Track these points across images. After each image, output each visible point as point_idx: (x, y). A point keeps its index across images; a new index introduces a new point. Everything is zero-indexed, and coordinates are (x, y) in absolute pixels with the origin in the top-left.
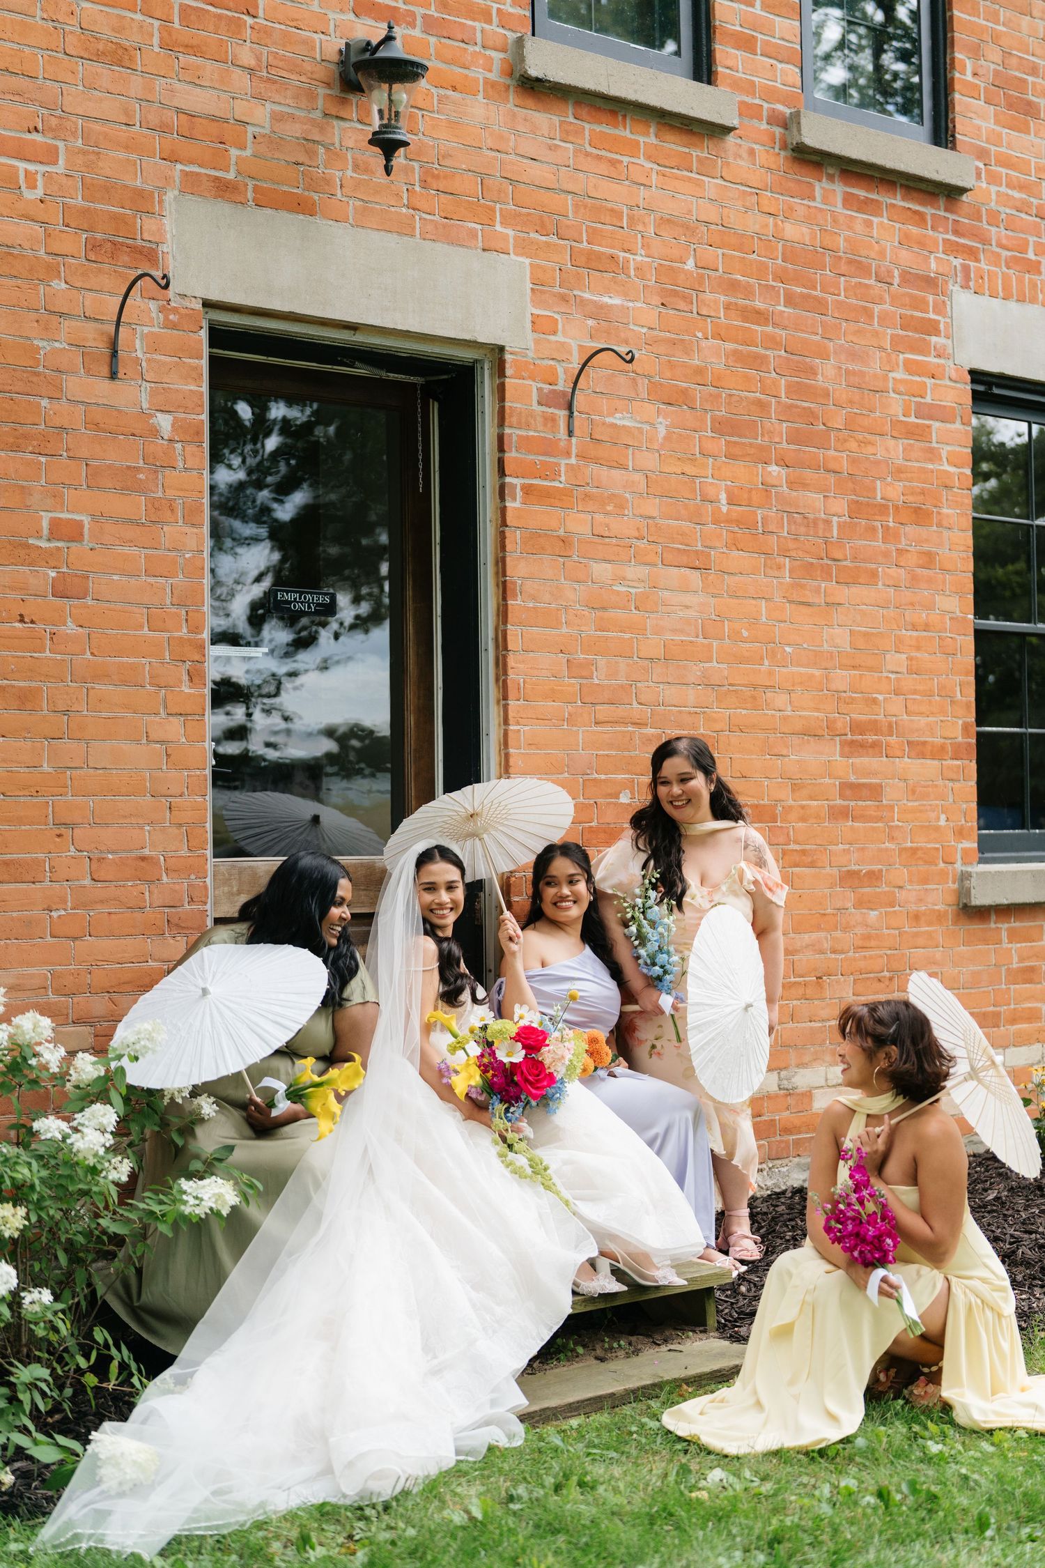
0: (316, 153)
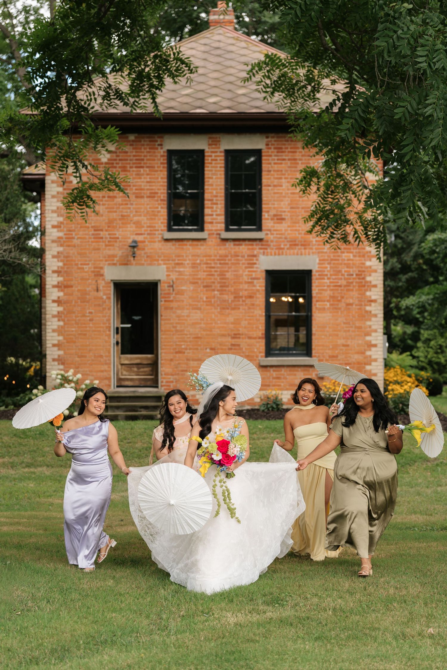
0: (129, 258)
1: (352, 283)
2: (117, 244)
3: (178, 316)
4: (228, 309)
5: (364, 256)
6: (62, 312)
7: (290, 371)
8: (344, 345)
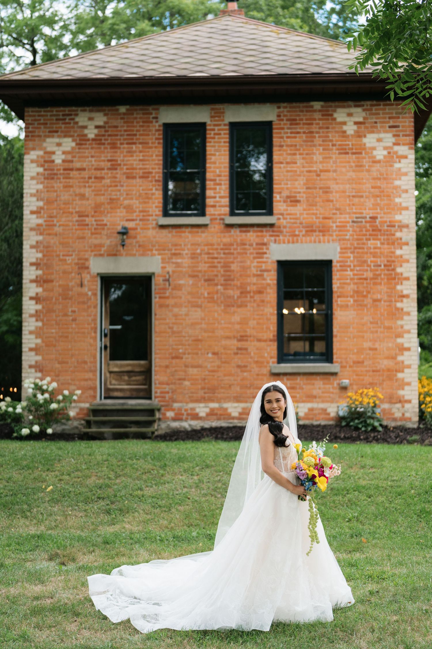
1: (380, 275)
2: (105, 232)
3: (176, 316)
4: (233, 306)
5: (393, 244)
6: (40, 311)
7: (307, 379)
8: (371, 349)
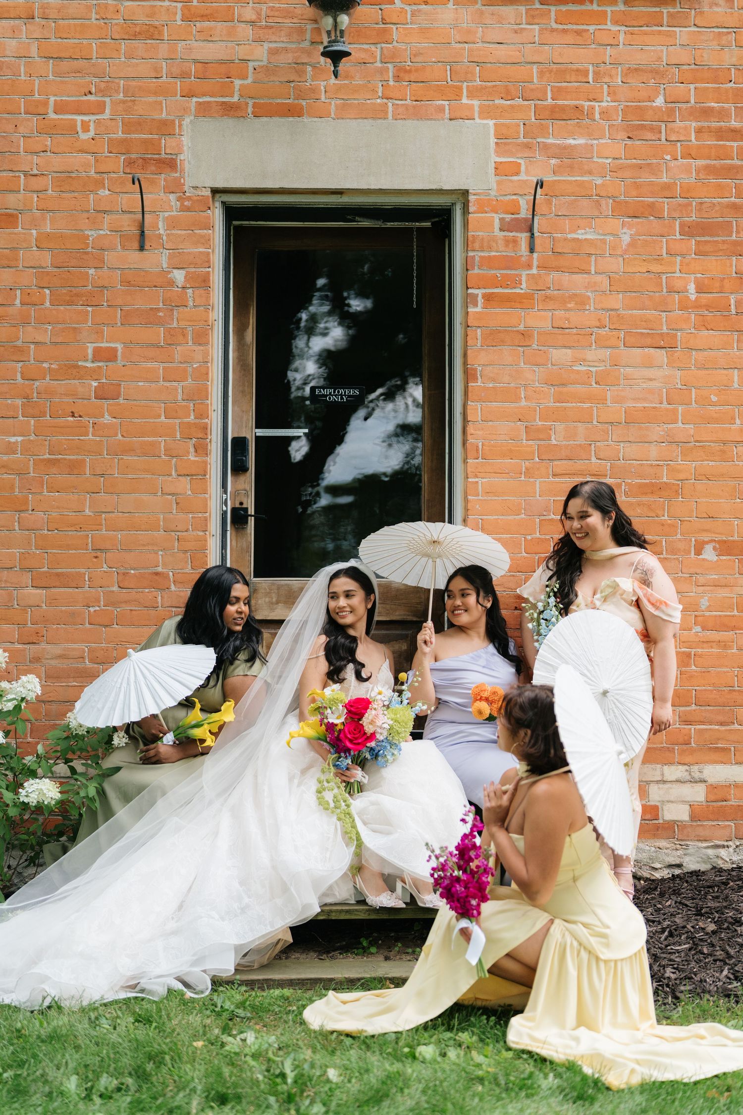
0: (305, 72)
